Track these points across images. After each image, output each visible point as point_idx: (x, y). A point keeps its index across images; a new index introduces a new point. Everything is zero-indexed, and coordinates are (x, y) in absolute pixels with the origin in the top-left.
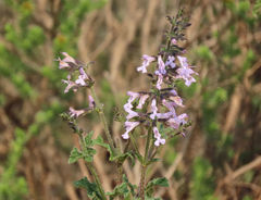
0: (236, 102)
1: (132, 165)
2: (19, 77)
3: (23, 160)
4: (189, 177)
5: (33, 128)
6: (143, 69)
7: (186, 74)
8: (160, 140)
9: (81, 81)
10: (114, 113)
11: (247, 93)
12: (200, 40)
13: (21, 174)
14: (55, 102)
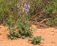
0: (33, 9)
1: (23, 15)
2: (13, 6)
3: (13, 14)
4: (29, 16)
5: (14, 11)
6: (25, 6)
7: (29, 6)
8: (26, 13)
9: (19, 7)
10: (22, 10)
11: (34, 8)
12: (30, 3)
13: (13, 15)
14: (16, 9)
